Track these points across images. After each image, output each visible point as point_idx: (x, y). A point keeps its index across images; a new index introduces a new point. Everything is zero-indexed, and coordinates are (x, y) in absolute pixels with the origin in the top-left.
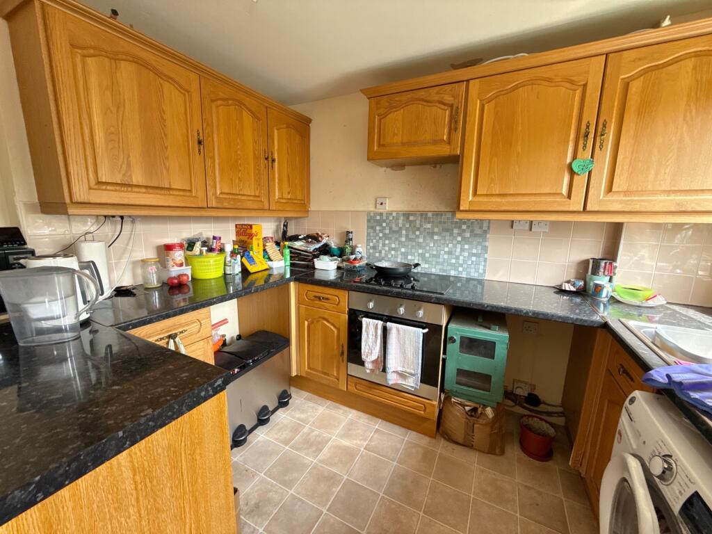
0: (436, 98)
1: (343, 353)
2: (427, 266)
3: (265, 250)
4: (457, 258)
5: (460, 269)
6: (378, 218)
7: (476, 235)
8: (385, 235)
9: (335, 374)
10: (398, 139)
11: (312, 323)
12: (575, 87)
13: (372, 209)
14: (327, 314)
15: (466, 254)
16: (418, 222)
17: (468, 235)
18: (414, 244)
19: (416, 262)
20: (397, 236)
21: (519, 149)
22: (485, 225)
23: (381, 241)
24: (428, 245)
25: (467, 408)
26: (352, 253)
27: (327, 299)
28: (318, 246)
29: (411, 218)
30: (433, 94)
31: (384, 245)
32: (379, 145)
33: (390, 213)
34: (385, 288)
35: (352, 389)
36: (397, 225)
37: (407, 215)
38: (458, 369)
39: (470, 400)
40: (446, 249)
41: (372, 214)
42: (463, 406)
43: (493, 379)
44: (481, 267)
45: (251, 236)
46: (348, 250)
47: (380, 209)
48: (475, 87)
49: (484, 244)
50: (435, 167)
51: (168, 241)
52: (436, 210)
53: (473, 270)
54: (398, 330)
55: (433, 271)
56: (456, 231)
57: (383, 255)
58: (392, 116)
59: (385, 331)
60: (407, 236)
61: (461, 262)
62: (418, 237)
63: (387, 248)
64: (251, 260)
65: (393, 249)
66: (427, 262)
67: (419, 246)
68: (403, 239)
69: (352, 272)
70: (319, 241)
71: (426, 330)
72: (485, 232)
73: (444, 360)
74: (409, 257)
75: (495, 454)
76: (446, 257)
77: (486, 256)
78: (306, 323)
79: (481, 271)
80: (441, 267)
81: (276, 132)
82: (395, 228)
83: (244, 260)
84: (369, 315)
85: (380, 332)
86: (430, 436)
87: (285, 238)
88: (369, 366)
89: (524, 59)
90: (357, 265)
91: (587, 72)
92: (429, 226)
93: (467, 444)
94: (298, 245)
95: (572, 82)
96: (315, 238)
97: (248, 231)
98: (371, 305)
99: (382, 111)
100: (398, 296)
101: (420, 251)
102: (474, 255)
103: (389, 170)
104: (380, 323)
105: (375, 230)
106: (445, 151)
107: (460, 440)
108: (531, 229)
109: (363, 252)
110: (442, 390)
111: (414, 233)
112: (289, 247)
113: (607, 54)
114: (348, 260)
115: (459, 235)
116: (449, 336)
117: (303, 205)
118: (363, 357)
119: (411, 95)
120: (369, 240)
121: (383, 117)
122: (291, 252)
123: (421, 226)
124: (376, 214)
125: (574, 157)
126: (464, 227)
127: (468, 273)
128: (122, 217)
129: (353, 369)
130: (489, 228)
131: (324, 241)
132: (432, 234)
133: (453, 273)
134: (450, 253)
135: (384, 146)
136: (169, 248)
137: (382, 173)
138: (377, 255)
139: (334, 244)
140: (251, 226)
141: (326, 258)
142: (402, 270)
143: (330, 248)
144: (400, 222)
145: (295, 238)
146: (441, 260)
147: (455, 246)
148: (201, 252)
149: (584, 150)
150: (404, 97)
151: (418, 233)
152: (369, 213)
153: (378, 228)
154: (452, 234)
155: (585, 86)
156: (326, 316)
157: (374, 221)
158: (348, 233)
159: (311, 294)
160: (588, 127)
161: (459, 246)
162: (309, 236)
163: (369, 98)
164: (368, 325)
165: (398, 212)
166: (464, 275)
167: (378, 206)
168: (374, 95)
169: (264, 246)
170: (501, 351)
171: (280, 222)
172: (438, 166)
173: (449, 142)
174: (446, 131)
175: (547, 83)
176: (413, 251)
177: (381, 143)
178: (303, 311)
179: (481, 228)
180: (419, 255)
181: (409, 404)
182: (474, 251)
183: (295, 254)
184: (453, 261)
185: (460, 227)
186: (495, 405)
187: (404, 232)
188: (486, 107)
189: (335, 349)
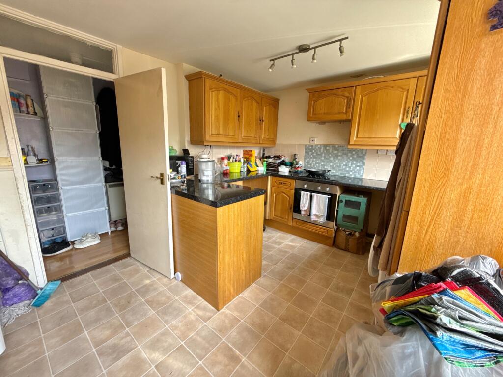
0: (341, 93)
1: (291, 208)
2: (334, 172)
3: (256, 162)
4: (350, 168)
5: (351, 173)
6: (311, 148)
7: (360, 157)
8: (314, 156)
9: (287, 218)
10: (322, 111)
11: (278, 194)
12: (404, 91)
13: (308, 143)
14: (284, 190)
15: (354, 166)
16: (331, 150)
17: (355, 156)
18: (328, 161)
19: (329, 169)
20: (320, 157)
21: (378, 117)
22: (364, 152)
23: (311, 159)
24: (335, 161)
25: (347, 233)
26: (296, 165)
27: (285, 184)
28: (280, 161)
29: (327, 148)
30: (340, 92)
31: (313, 161)
32: (313, 114)
33: (317, 146)
34: (312, 179)
35: (294, 224)
36: (320, 151)
37: (325, 146)
38: (344, 215)
39: (348, 229)
40: (344, 163)
41: (308, 146)
42: (345, 231)
43: (359, 219)
44: (361, 172)
45: (251, 155)
46: (295, 163)
47: (312, 143)
48: (359, 89)
49: (363, 161)
50: (341, 123)
51: (222, 156)
52: (340, 144)
53: (357, 174)
54: (317, 196)
55: (337, 174)
56: (349, 154)
57: (312, 166)
58: (320, 101)
59: (311, 197)
60: (325, 157)
61: (351, 170)
62: (330, 157)
63: (314, 163)
64: (251, 166)
65: (317, 163)
66: (334, 170)
67: (331, 162)
68: (323, 158)
69: (297, 173)
70: (280, 159)
71: (329, 197)
72: (364, 155)
73: (337, 211)
74: (325, 167)
75: (359, 254)
76: (344, 167)
77: (364, 167)
78: (275, 195)
79: (361, 174)
80: (341, 172)
81: (264, 108)
82: (319, 153)
83: (248, 166)
84: (304, 190)
85: (309, 197)
86: (329, 246)
87: (263, 157)
88: (303, 212)
89: (382, 78)
90: (299, 170)
91: (409, 84)
92: (336, 152)
93: (346, 250)
94: (270, 160)
95: (402, 89)
96: (279, 157)
97: (250, 153)
98: (306, 186)
99: (315, 99)
100: (318, 182)
101: (331, 164)
102: (358, 166)
103: (318, 124)
104: (309, 194)
105: (309, 154)
106: (344, 117)
107: (343, 248)
108: (386, 154)
109: (302, 164)
110: (336, 225)
111: (328, 155)
112: (266, 161)
113: (418, 77)
114: (295, 168)
115: (351, 156)
116: (340, 200)
117: (273, 141)
118: (301, 208)
119: (329, 92)
120: (305, 159)
121: (315, 101)
122: (267, 164)
123: (332, 152)
124: (310, 146)
125: (402, 121)
126: (354, 153)
127: (355, 175)
128: (210, 146)
129: (296, 215)
130: (366, 153)
131: (283, 159)
132: (337, 156)
133: (347, 175)
134: (346, 165)
135: (315, 114)
136: (223, 159)
137: (313, 126)
138: (309, 166)
139: (287, 160)
140: (251, 151)
141: (284, 167)
142: (321, 172)
143: (286, 162)
144: (322, 150)
145: (269, 157)
146: (341, 169)
147: (349, 162)
148: (233, 162)
149: (407, 118)
150: (326, 93)
151: (330, 155)
152: (306, 145)
153: (310, 153)
154: (347, 156)
155: (408, 90)
156: (284, 192)
157: (309, 150)
158: (295, 155)
159: (278, 182)
160: (409, 108)
161: (351, 162)
162: (275, 156)
163: (310, 93)
164: (304, 194)
165: (321, 145)
166: (353, 176)
167: (311, 142)
168: (312, 92)
169: (256, 160)
170: (363, 206)
171: (261, 149)
172: (342, 123)
173: (346, 113)
174: (345, 108)
175: (391, 89)
176: (328, 164)
177: (314, 113)
178: (273, 190)
179: (362, 153)
180: (330, 166)
181: (321, 230)
182: (358, 164)
183: (269, 165)
184: (348, 169)
185: (352, 153)
186: (360, 231)
187: (323, 155)
188: (364, 98)
189: (287, 205)
